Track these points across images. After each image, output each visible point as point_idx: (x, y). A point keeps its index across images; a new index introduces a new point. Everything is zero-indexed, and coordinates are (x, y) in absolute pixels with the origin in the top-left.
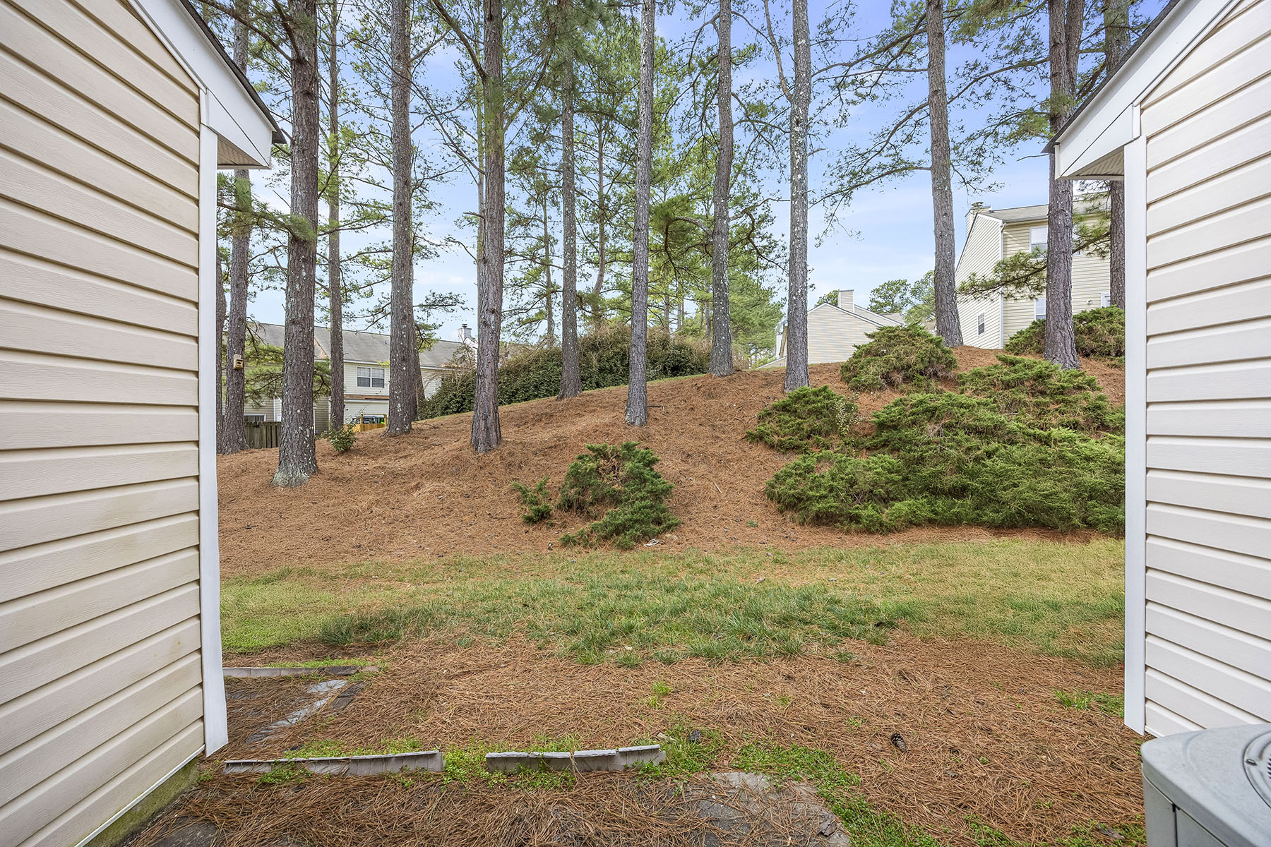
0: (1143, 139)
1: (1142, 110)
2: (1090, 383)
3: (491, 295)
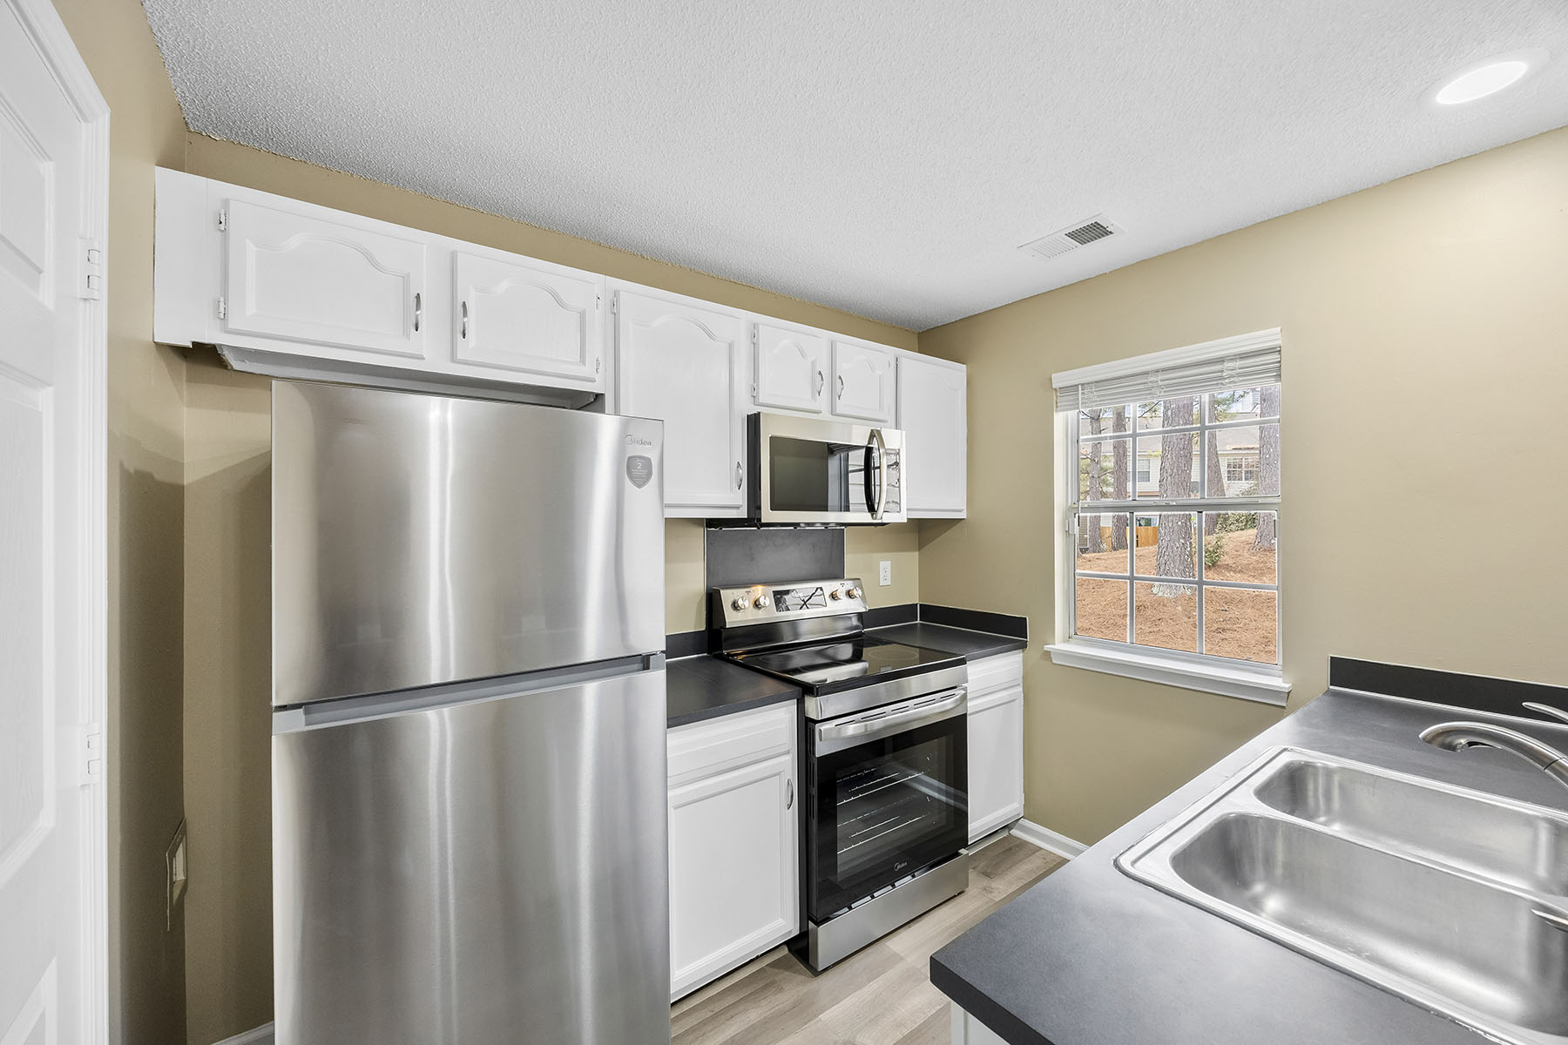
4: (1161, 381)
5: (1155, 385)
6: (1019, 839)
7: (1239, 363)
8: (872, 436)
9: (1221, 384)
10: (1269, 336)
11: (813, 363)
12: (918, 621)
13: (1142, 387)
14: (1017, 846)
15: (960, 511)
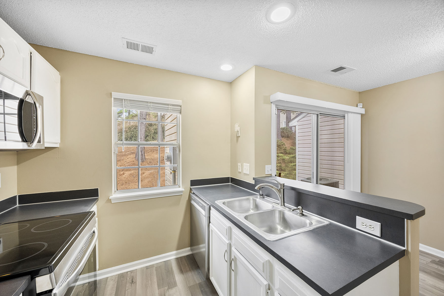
0: (298, 125)
1: (298, 122)
7: (172, 107)
10: (179, 102)
12: (18, 205)
13: (145, 106)
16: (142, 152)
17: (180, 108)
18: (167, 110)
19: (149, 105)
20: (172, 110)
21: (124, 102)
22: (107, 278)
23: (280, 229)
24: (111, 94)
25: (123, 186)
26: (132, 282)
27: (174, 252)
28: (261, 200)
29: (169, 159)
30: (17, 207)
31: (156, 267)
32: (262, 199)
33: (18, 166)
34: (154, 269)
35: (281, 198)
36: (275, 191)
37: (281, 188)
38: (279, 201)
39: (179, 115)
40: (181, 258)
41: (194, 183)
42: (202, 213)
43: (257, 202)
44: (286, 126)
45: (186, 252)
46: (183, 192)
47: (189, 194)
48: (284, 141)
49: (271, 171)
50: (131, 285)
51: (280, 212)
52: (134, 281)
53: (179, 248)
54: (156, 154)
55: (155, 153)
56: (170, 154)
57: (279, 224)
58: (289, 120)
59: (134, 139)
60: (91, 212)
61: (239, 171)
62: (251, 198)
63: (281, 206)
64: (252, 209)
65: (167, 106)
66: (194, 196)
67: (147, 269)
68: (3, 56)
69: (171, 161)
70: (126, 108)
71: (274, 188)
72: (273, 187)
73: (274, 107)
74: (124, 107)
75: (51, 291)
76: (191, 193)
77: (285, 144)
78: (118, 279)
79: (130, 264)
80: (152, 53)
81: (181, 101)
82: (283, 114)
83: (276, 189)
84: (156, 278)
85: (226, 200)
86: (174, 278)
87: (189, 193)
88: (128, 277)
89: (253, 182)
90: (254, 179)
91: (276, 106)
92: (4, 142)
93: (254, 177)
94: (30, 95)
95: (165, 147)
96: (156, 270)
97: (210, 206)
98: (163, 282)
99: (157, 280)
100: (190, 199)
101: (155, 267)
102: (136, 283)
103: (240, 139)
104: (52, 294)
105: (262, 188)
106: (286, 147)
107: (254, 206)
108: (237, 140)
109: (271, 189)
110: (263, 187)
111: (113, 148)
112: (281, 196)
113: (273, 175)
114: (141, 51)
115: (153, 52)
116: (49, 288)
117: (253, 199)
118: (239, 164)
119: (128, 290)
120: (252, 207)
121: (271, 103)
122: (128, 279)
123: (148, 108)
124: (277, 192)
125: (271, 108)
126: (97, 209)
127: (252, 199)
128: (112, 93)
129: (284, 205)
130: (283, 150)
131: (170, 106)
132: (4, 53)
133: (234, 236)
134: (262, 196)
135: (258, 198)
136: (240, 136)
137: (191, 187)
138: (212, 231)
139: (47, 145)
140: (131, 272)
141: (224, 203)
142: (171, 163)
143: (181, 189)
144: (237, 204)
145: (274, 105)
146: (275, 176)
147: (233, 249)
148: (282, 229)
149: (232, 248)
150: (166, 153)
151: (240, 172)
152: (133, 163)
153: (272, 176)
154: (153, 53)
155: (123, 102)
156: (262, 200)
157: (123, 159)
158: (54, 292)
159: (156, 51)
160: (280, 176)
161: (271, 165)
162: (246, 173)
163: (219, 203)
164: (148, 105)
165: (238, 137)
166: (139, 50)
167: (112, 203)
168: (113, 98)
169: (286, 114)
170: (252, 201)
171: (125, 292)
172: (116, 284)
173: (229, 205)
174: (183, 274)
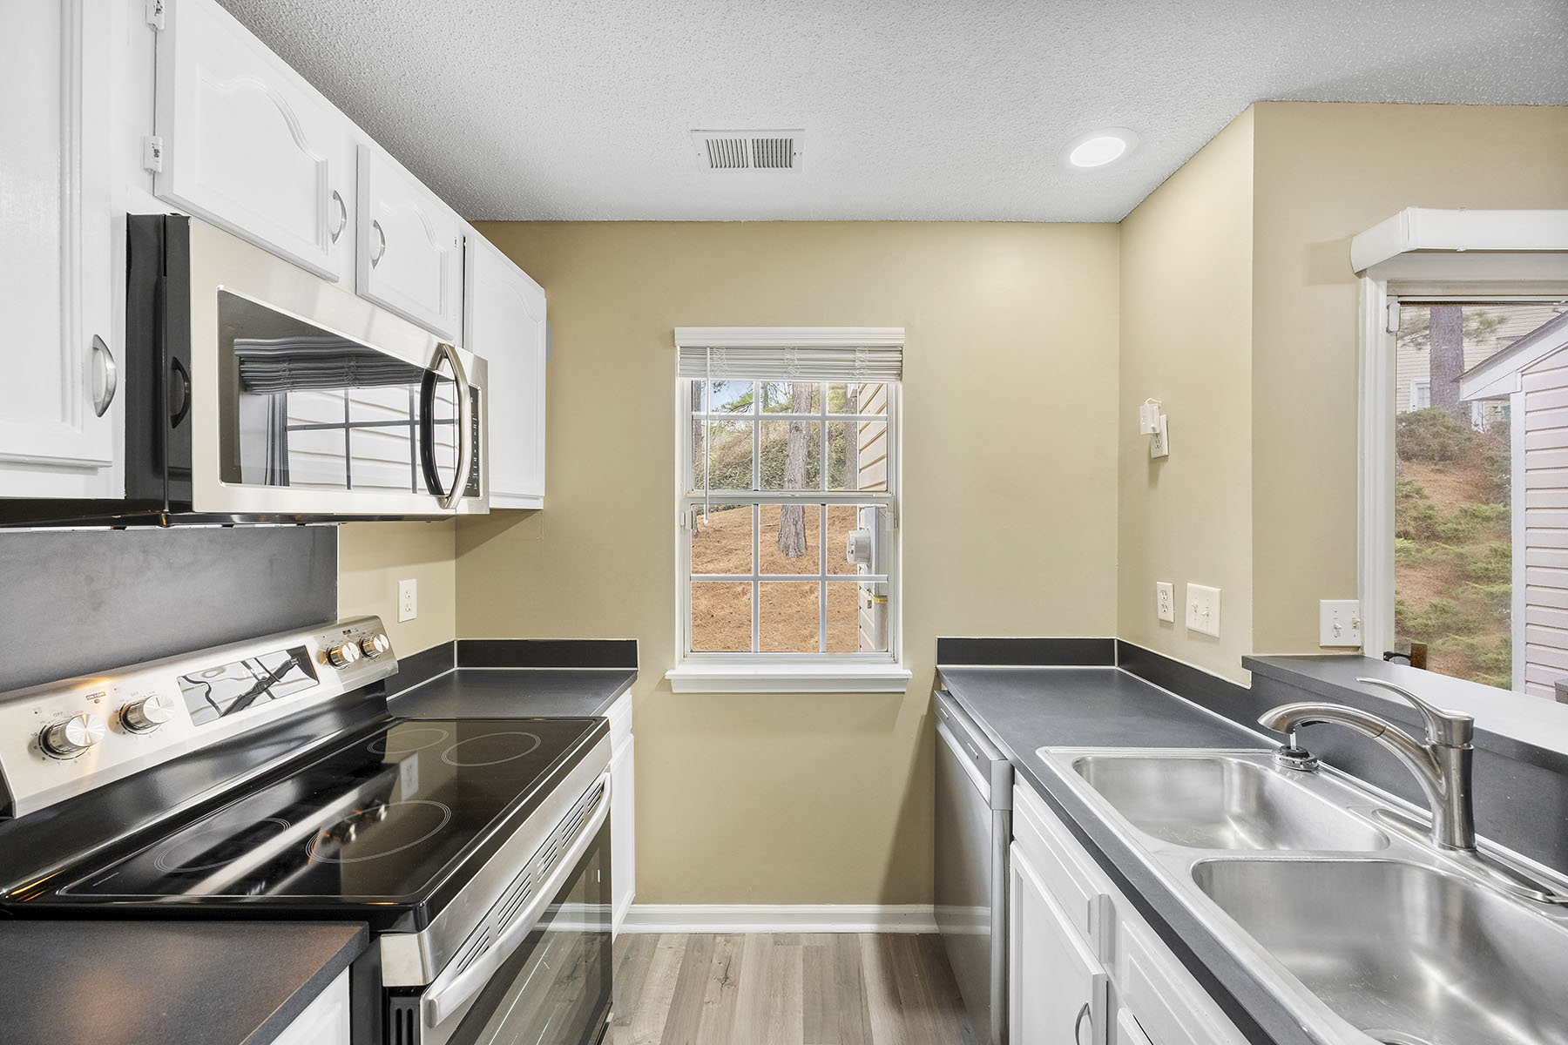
0: (1523, 393)
1: (1522, 375)
2: (1418, 492)
3: (803, 401)
4: (798, 360)
5: (790, 363)
6: (628, 934)
7: (868, 356)
8: (441, 354)
9: (853, 374)
10: (892, 334)
11: (321, 169)
12: (456, 668)
13: (776, 363)
14: (632, 948)
15: (536, 498)
16: (798, 526)
17: (897, 356)
18: (850, 370)
19: (789, 356)
20: (869, 368)
21: (709, 356)
22: (659, 935)
23: (1442, 989)
24: (673, 333)
25: (742, 629)
26: (726, 978)
27: (873, 909)
28: (1291, 778)
29: (862, 550)
30: (453, 672)
31: (806, 948)
32: (1302, 775)
33: (458, 560)
34: (800, 952)
35: (1449, 802)
36: (1400, 755)
37: (1449, 746)
38: (1429, 815)
39: (896, 387)
40: (897, 938)
41: (950, 650)
42: (981, 787)
43: (1267, 788)
44: (1428, 406)
45: (916, 919)
46: (906, 684)
47: (932, 695)
48: (1420, 475)
49: (1357, 632)
50: (721, 990)
51: (1442, 885)
52: (731, 975)
53: (890, 895)
54: (840, 532)
55: (838, 529)
56: (867, 535)
57: (1436, 958)
58: (1448, 373)
59: (779, 485)
60: (598, 720)
61: (1161, 616)
62: (1233, 759)
63: (1443, 847)
64: (1239, 819)
65: (850, 356)
66: (947, 706)
67: (776, 943)
68: (382, 252)
69: (869, 559)
70: (716, 376)
71: (1392, 737)
72: (1381, 731)
73: (1375, 294)
74: (709, 373)
75: (418, 991)
76: (939, 689)
77: (1426, 492)
78: (686, 951)
79: (719, 909)
80: (791, 166)
81: (903, 329)
82: (1411, 349)
83: (1404, 744)
84: (802, 991)
85: (1091, 753)
86: (865, 1020)
87: (932, 691)
88: (715, 955)
89: (1244, 680)
90: (1247, 663)
91: (1388, 287)
92: (344, 493)
93: (1250, 654)
94: (447, 357)
95: (856, 507)
96: (803, 960)
97: (1013, 769)
98: (823, 1015)
99: (804, 1000)
100: (933, 717)
101: (801, 947)
102: (735, 985)
103: (1166, 471)
104: (421, 1001)
105: (1305, 725)
106: (1431, 508)
107: (1253, 805)
108: (1153, 477)
109: (1371, 740)
110: (1314, 722)
111: (680, 511)
112: (1443, 791)
113: (1374, 651)
114: (755, 166)
115: (795, 159)
116: (413, 979)
117: (1245, 769)
118: (1164, 585)
119: (710, 1005)
120: (1236, 808)
121: (1360, 274)
122: (714, 961)
123: (784, 370)
124: (1416, 764)
125: (1358, 304)
126: (631, 706)
127: (1235, 767)
128: (677, 330)
129: (1470, 846)
130: (1415, 519)
131: (860, 355)
132: (384, 244)
133: (1126, 957)
134: (1298, 760)
135: (1273, 769)
136: (1166, 457)
137: (939, 666)
138: (1020, 880)
139: (496, 503)
140: (728, 936)
141: (1079, 766)
142: (869, 567)
143: (900, 670)
144: (1151, 777)
145: (1378, 286)
146: (1381, 657)
147: (1124, 1018)
148: (1455, 991)
149: (1120, 1011)
150: (861, 529)
151: (1165, 624)
152: (771, 559)
153: (1361, 657)
154: (793, 163)
155: (706, 358)
156: (1298, 781)
157: (744, 546)
158: (431, 994)
159: (804, 154)
160: (1418, 659)
161: (1357, 599)
162: (1203, 629)
163: (1056, 759)
164: (783, 357)
165: (1157, 462)
166: (747, 166)
167: (674, 691)
168: (678, 348)
169: (1427, 348)
170: (1236, 778)
171: (701, 1010)
172: (680, 965)
173: (1107, 780)
174: (900, 1011)
